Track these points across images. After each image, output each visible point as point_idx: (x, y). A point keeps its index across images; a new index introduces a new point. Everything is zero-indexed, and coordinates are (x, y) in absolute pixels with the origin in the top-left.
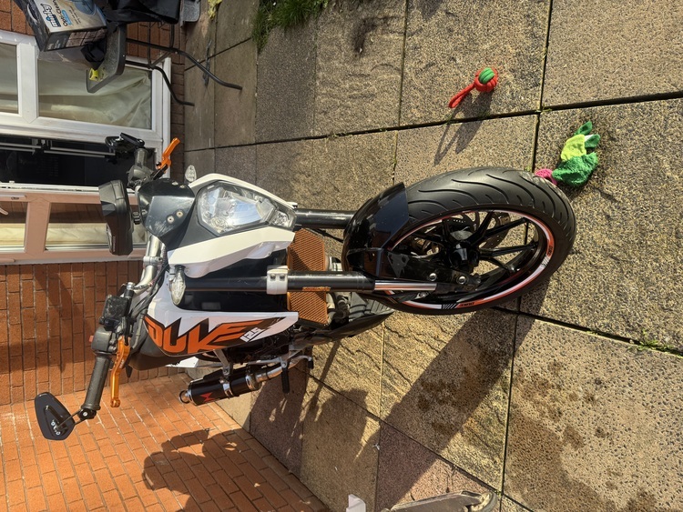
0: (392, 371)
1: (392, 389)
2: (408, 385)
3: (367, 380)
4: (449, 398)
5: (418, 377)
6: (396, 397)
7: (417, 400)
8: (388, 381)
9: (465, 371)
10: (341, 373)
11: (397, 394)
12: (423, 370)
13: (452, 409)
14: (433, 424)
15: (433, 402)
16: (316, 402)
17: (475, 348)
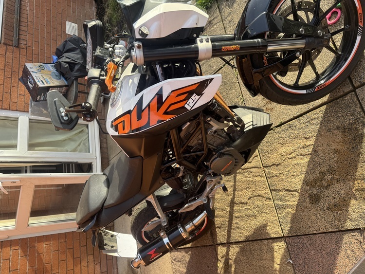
0: (281, 193)
1: (285, 207)
2: (297, 194)
3: (263, 215)
4: (333, 178)
5: (301, 183)
6: (290, 210)
7: (308, 200)
8: (280, 203)
9: (336, 151)
10: (242, 224)
11: (291, 207)
12: (303, 175)
13: (338, 185)
14: (328, 208)
15: (321, 192)
16: (228, 263)
17: (336, 132)
